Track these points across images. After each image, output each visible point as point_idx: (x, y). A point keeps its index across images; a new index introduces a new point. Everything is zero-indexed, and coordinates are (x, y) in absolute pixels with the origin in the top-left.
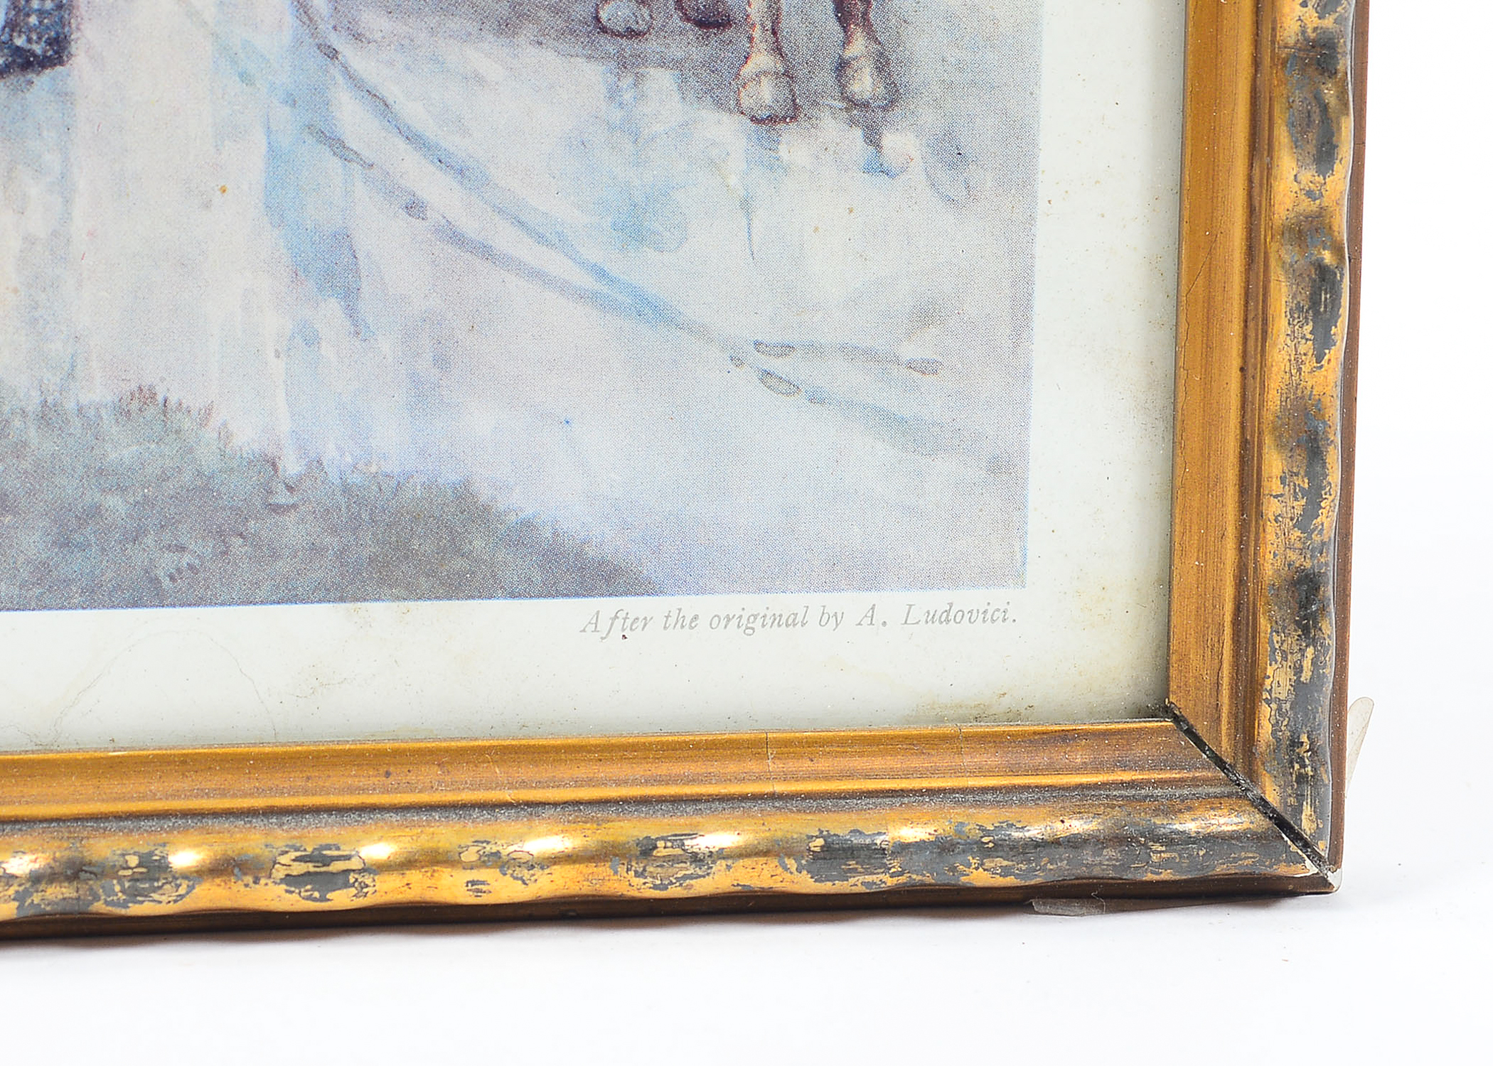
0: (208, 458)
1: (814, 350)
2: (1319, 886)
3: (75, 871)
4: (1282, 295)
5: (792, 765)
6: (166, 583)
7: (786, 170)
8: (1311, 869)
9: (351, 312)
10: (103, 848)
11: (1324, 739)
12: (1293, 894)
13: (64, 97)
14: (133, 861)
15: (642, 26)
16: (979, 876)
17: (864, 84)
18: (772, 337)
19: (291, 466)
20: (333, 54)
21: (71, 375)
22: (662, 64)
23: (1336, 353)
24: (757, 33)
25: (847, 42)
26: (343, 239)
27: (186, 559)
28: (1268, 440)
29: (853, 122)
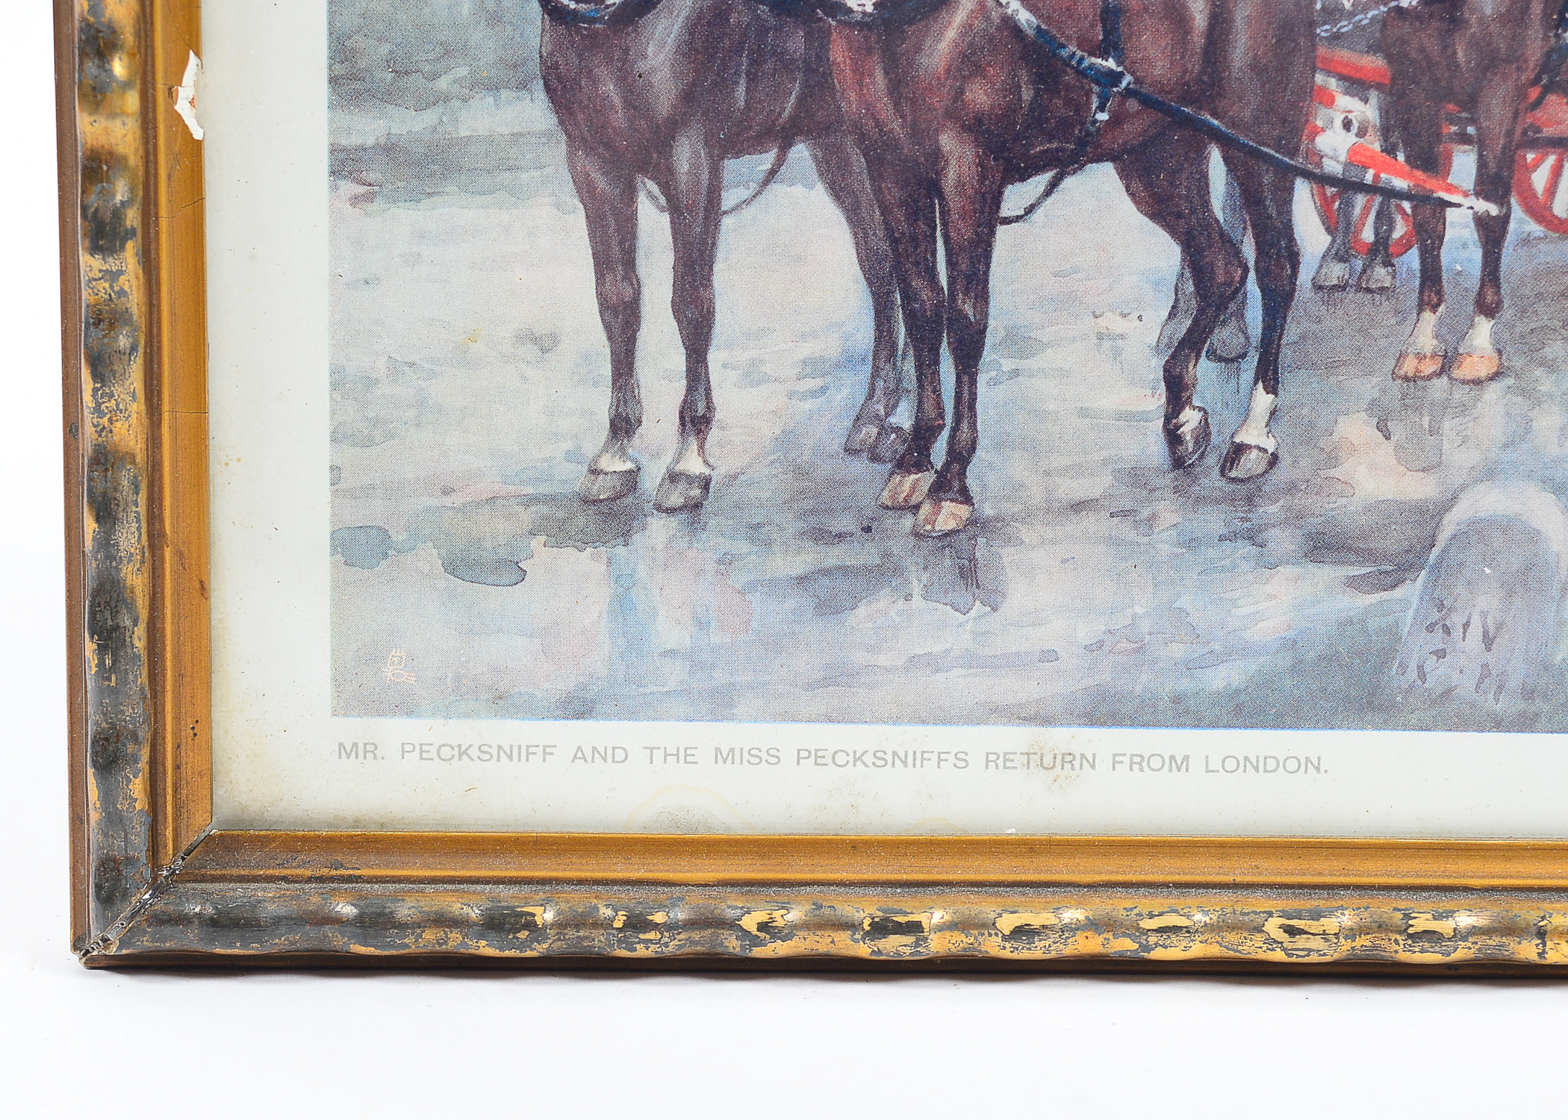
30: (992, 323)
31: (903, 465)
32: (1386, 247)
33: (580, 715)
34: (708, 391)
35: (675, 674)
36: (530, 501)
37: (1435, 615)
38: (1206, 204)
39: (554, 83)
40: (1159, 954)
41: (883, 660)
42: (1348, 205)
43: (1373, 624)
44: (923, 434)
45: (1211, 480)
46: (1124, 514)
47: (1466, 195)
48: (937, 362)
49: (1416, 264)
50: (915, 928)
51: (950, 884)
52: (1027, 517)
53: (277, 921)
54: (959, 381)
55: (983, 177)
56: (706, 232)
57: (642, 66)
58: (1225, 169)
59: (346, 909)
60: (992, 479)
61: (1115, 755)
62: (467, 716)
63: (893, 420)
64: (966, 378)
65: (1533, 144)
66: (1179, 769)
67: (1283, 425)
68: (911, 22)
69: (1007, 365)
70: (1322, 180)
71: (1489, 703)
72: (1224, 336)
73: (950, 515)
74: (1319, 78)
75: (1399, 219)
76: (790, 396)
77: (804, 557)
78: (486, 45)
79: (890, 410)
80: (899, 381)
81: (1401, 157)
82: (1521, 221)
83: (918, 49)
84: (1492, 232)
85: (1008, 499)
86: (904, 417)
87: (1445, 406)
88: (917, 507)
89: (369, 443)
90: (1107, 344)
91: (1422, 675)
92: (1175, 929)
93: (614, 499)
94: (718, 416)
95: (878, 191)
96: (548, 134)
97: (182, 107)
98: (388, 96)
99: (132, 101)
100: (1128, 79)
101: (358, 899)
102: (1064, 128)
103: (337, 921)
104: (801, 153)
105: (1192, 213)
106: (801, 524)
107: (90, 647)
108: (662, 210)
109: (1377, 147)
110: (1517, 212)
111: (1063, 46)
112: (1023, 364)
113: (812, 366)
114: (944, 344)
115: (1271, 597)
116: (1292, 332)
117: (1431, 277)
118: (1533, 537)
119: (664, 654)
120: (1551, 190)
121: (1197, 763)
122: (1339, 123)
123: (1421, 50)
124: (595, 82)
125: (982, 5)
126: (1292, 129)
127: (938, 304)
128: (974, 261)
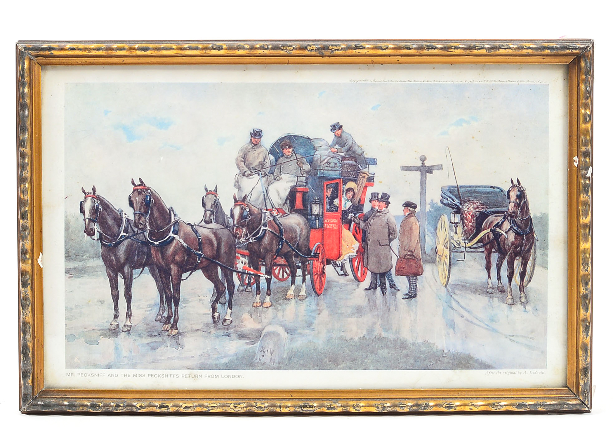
0: (435, 350)
1: (517, 336)
2: (589, 412)
3: (417, 405)
4: (581, 329)
5: (514, 393)
6: (429, 367)
7: (513, 312)
8: (587, 409)
9: (454, 330)
10: (420, 402)
11: (589, 391)
12: (585, 413)
13: (416, 301)
14: (424, 404)
15: (493, 292)
16: (540, 409)
17: (523, 300)
18: (511, 334)
19: (446, 351)
20: (452, 296)
21: (417, 338)
22: (496, 297)
23: (589, 337)
24: (509, 293)
25: (521, 294)
26: (453, 320)
27: (432, 364)
28: (580, 349)
29: (522, 305)
30: (181, 298)
31: (166, 323)
32: (250, 284)
33: (109, 368)
34: (131, 310)
35: (126, 361)
36: (100, 330)
37: (262, 349)
38: (218, 277)
39: (103, 257)
40: (211, 411)
41: (163, 358)
42: (243, 276)
44: (169, 317)
45: (220, 325)
46: (205, 331)
47: (264, 274)
48: (171, 305)
49: (256, 287)
50: (167, 406)
51: (175, 399)
52: (188, 332)
53: (54, 405)
54: (175, 308)
55: (178, 272)
56: (130, 282)
57: (118, 254)
58: (221, 270)
59: (66, 403)
60: (181, 325)
61: (205, 375)
62: (89, 368)
63: (163, 315)
64: (176, 308)
65: (275, 265)
66: (217, 378)
67: (233, 316)
68: (165, 246)
69: (184, 305)
70: (239, 272)
71: (272, 365)
72: (222, 300)
73: (174, 332)
74: (237, 254)
75: (252, 279)
76: (145, 311)
77: (148, 340)
78: (92, 251)
79: (163, 313)
80: (165, 308)
81: (252, 268)
82: (273, 279)
83: (166, 250)
84: (269, 281)
85: (184, 329)
86: (165, 315)
87: (262, 312)
88: (168, 331)
89: (71, 320)
90: (201, 301)
91: (260, 360)
92: (214, 407)
93: (115, 329)
94: (133, 315)
95: (160, 275)
96: (102, 266)
97: (39, 262)
98: (75, 260)
99: (30, 261)
100: (203, 255)
101: (68, 401)
102: (192, 264)
103: (65, 405)
104: (146, 268)
105: (216, 278)
106: (148, 334)
107: (22, 356)
108: (122, 278)
109: (248, 266)
110: (273, 277)
111: (192, 250)
112: (186, 305)
113: (149, 306)
114: (172, 302)
115: (232, 346)
116: (234, 299)
117: (258, 289)
118: (279, 335)
119: (124, 357)
120: (279, 274)
121: (220, 376)
122: (241, 262)
123: (255, 249)
124: (110, 257)
125: (177, 243)
126: (232, 263)
127: (171, 295)
128: (177, 287)
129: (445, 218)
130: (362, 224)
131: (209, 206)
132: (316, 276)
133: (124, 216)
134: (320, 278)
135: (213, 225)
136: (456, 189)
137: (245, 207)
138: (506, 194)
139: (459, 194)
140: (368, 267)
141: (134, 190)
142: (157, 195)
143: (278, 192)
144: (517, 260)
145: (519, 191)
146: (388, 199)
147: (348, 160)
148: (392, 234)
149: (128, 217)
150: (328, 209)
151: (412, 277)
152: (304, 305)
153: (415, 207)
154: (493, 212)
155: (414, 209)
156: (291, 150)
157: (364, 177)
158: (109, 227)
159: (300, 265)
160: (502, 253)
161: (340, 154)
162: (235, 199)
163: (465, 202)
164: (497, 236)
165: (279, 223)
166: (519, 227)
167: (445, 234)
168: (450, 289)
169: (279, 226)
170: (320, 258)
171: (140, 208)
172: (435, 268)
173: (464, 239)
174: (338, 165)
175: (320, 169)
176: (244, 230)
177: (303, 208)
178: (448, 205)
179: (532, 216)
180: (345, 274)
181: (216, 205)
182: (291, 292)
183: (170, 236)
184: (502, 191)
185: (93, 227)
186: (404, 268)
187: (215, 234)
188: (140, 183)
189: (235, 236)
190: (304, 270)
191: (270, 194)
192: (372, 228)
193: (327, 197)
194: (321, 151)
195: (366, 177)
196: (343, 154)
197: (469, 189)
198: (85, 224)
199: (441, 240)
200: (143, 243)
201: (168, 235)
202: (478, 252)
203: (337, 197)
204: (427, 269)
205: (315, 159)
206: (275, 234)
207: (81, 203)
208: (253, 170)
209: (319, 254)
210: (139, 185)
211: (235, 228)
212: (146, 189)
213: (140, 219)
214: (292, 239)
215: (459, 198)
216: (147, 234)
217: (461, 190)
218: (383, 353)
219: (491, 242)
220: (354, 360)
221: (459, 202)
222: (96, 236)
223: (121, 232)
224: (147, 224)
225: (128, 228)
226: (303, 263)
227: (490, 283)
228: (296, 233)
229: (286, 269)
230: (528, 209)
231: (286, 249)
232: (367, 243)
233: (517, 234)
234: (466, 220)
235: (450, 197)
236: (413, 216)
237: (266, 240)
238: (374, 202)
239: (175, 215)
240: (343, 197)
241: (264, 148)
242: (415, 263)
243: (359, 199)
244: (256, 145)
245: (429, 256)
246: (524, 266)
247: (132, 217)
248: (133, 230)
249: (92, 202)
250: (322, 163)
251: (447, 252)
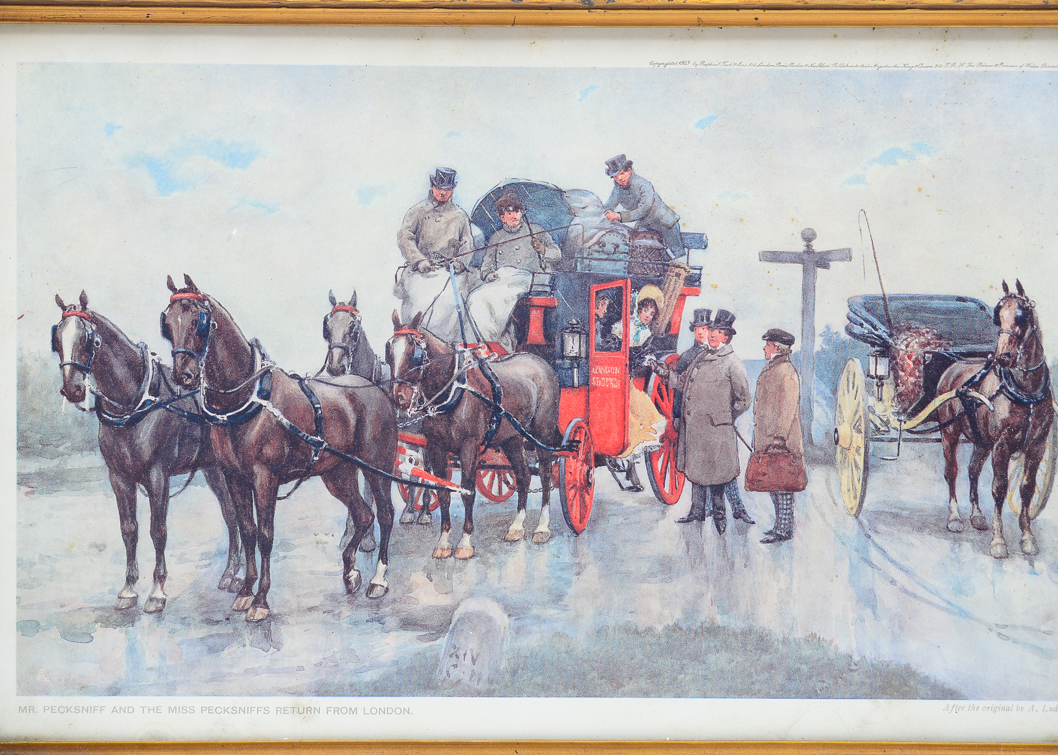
0: (832, 655)
6: (819, 691)
7: (1005, 572)
9: (874, 613)
13: (791, 548)
15: (961, 530)
17: (1029, 547)
19: (856, 658)
20: (869, 537)
21: (792, 629)
22: (967, 541)
24: (996, 532)
25: (1023, 535)
26: (872, 590)
27: (825, 685)
29: (1025, 559)
30: (275, 538)
31: (241, 594)
32: (428, 507)
33: (115, 694)
34: (165, 565)
35: (152, 677)
36: (95, 609)
37: (453, 651)
38: (357, 492)
39: (104, 448)
41: (235, 671)
42: (412, 491)
43: (428, 654)
44: (249, 581)
45: (362, 598)
46: (329, 612)
47: (458, 487)
48: (254, 553)
49: (440, 514)
52: (290, 614)
54: (263, 560)
55: (270, 482)
56: (163, 504)
57: (138, 441)
58: (364, 478)
61: (328, 708)
62: (70, 695)
63: (237, 576)
64: (265, 559)
65: (483, 467)
66: (353, 713)
67: (390, 577)
68: (242, 424)
69: (282, 554)
70: (402, 482)
71: (475, 686)
72: (366, 542)
73: (260, 613)
74: (399, 443)
75: (432, 496)
76: (197, 567)
77: (203, 630)
78: (78, 435)
79: (236, 572)
80: (239, 561)
81: (432, 473)
82: (479, 497)
83: (244, 434)
84: (468, 502)
86: (241, 575)
87: (453, 568)
88: (247, 610)
89: (31, 587)
90: (320, 545)
91: (448, 675)
93: (128, 608)
94: (168, 575)
95: (230, 488)
96: (102, 467)
98: (40, 454)
100: (326, 444)
102: (301, 463)
105: (352, 495)
106: (202, 617)
108: (146, 496)
109: (423, 469)
110: (478, 493)
111: (300, 432)
112: (287, 554)
113: (205, 555)
114: (257, 546)
115: (387, 644)
116: (392, 540)
117: (446, 518)
118: (490, 619)
119: (148, 669)
120: (491, 485)
121: (360, 711)
122: (407, 460)
123: (438, 432)
124: (120, 447)
125: (269, 417)
126: (389, 461)
127: (254, 531)
128: (268, 514)
129: (856, 366)
130: (674, 379)
131: (338, 336)
132: (572, 492)
133: (150, 357)
134: (582, 497)
135: (347, 379)
136: (881, 302)
137: (418, 339)
138: (992, 314)
139: (887, 314)
140: (686, 472)
141: (173, 302)
142: (224, 312)
143: (490, 307)
144: (1015, 459)
145: (1020, 307)
146: (731, 323)
147: (645, 237)
148: (740, 400)
149: (160, 359)
150: (598, 345)
151: (782, 495)
152: (544, 557)
153: (790, 341)
154: (962, 354)
155: (787, 347)
156: (519, 215)
157: (678, 275)
158: (117, 383)
159: (537, 466)
160: (983, 444)
161: (626, 224)
162: (396, 321)
163: (900, 331)
164: (971, 406)
165: (493, 374)
166: (1019, 386)
167: (856, 402)
168: (865, 522)
169: (491, 382)
170: (581, 452)
171: (187, 341)
172: (833, 474)
173: (898, 413)
174: (622, 248)
175: (583, 258)
176: (416, 389)
177: (544, 343)
178: (863, 338)
179: (1049, 363)
180: (636, 488)
181: (355, 334)
182: (517, 526)
183: (253, 403)
184: (983, 308)
185: (82, 382)
186: (764, 474)
187: (352, 398)
188: (186, 286)
189: (395, 402)
190: (545, 477)
191: (473, 311)
192: (694, 386)
193: (598, 319)
194: (585, 216)
195: (684, 274)
196: (632, 225)
197: (909, 302)
198: (64, 375)
199: (847, 413)
200: (192, 417)
201: (248, 400)
202: (927, 440)
203: (618, 320)
204: (816, 476)
205: (572, 235)
206: (483, 399)
207: (55, 329)
208: (436, 258)
209: (579, 442)
210: (183, 291)
211: (396, 385)
212: (199, 300)
213: (185, 364)
214: (521, 410)
215: (888, 322)
216: (201, 397)
217: (892, 305)
218: (719, 660)
219: (956, 420)
220: (654, 676)
221: (888, 331)
222: (89, 402)
223: (143, 393)
224: (202, 376)
225: (159, 385)
226: (544, 462)
227: (954, 510)
228: (528, 396)
229: (508, 475)
230: (1040, 348)
231: (507, 431)
232: (684, 419)
233: (1016, 402)
234: (903, 371)
235: (867, 321)
236: (785, 361)
237: (464, 412)
238: (700, 330)
239: (264, 357)
240: (633, 318)
241: (460, 210)
242: (790, 465)
243: (666, 322)
244: (443, 203)
245: (821, 449)
246: (1030, 474)
247: (168, 361)
248: (171, 390)
249: (79, 327)
250: (587, 245)
251: (859, 440)
